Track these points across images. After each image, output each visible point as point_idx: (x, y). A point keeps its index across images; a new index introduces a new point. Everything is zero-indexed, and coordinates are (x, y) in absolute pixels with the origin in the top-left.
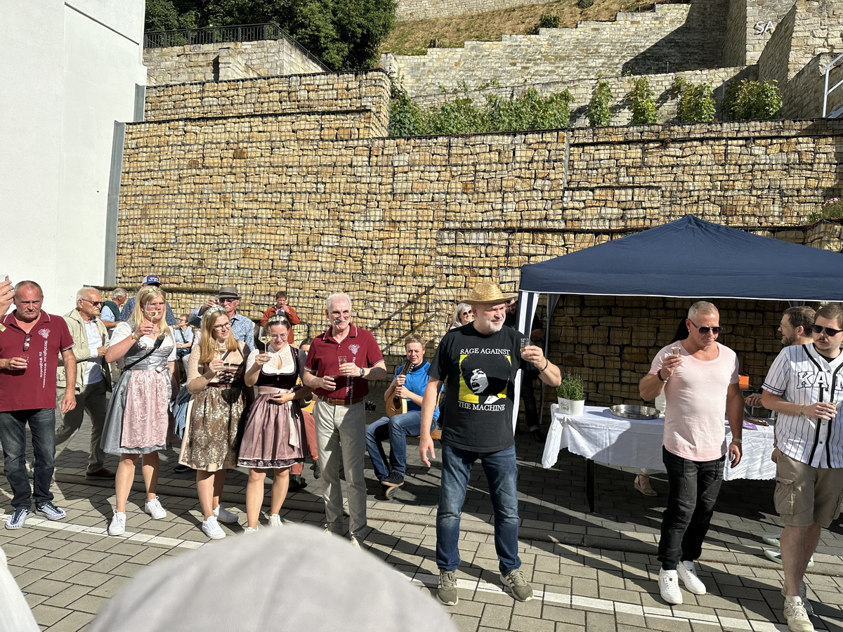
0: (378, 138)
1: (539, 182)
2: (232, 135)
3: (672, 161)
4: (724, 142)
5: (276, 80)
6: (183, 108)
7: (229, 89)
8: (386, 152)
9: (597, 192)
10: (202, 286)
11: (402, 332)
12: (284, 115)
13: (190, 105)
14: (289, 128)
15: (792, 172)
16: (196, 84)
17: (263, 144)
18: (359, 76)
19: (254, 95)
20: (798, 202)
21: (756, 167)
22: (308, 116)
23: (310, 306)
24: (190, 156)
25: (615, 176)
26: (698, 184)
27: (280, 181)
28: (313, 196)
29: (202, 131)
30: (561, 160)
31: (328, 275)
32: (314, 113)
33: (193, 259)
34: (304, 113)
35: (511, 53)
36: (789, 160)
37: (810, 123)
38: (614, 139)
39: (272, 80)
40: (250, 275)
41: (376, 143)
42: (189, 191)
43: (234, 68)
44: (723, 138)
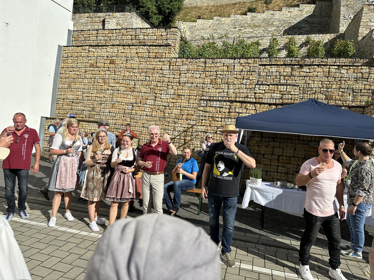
0: (174, 58)
1: (245, 81)
2: (109, 53)
3: (304, 74)
4: (328, 67)
5: (130, 30)
6: (88, 40)
7: (109, 33)
8: (177, 64)
9: (271, 86)
10: (93, 119)
11: (180, 144)
12: (133, 45)
13: (92, 39)
14: (135, 51)
15: (359, 81)
16: (95, 30)
17: (123, 58)
18: (167, 30)
19: (120, 36)
20: (361, 95)
21: (342, 78)
22: (143, 47)
23: (140, 130)
24: (91, 62)
25: (278, 79)
26: (315, 85)
27: (130, 75)
28: (144, 82)
29: (97, 51)
30: (255, 71)
31: (148, 118)
32: (146, 45)
33: (90, 107)
34: (142, 45)
35: (234, 23)
36: (357, 76)
37: (368, 60)
38: (279, 63)
39: (128, 30)
40: (114, 116)
41: (173, 60)
42: (89, 77)
43: (111, 24)
44: (328, 65)
